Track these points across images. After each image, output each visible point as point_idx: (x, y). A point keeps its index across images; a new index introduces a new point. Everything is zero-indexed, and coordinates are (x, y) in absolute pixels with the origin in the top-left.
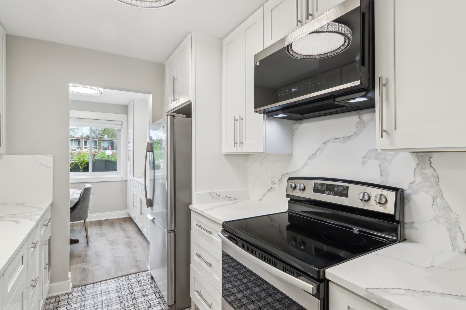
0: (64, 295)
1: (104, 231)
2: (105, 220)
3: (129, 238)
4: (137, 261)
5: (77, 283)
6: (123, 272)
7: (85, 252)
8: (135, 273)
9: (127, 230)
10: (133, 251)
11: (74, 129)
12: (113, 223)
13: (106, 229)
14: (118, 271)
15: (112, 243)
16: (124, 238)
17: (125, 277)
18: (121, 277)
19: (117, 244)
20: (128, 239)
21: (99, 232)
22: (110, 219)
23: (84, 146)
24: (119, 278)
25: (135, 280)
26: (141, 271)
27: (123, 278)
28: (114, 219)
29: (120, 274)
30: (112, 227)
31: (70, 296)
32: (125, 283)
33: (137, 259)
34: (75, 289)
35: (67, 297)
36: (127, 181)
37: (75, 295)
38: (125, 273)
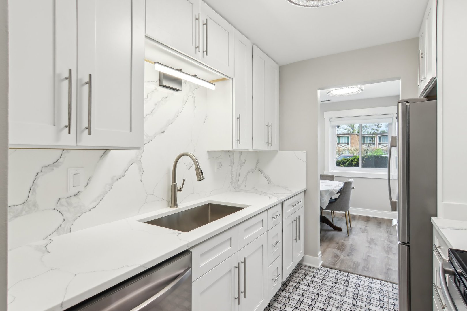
0: (314, 268)
1: (368, 228)
2: (374, 218)
3: (391, 243)
4: (389, 269)
5: (327, 264)
6: (369, 273)
7: (343, 241)
8: (382, 280)
9: (393, 234)
10: (390, 256)
11: (370, 126)
12: (380, 222)
13: (371, 228)
14: (365, 269)
15: (371, 241)
16: (386, 241)
17: (369, 278)
18: (366, 276)
19: (375, 244)
20: (389, 244)
21: (363, 227)
22: (379, 218)
23: (378, 142)
24: (362, 277)
25: (378, 287)
26: (389, 280)
27: (366, 278)
28: (383, 219)
29: (365, 274)
30: (378, 227)
31: (318, 271)
32: (366, 284)
33: (391, 267)
34: (323, 268)
35: (315, 271)
37: (321, 272)
38: (370, 275)
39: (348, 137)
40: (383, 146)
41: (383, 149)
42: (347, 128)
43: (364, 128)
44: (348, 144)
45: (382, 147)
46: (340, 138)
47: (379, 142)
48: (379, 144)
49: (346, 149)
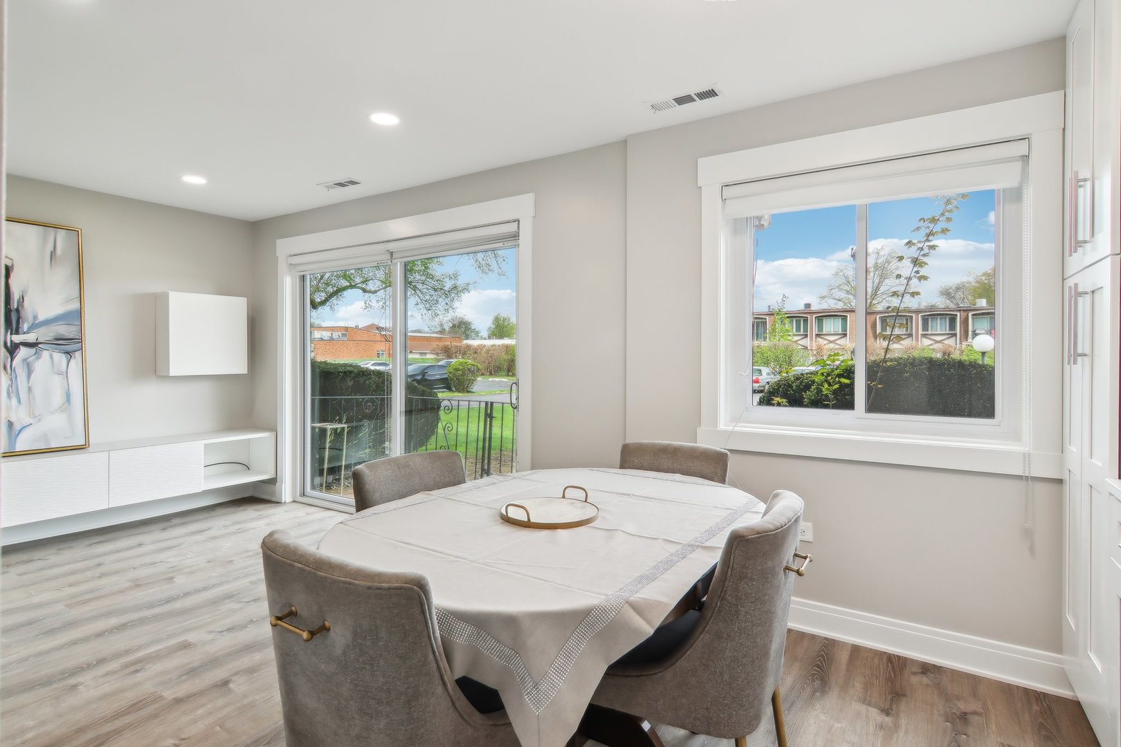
23: (920, 332)
36: (1060, 481)
39: (844, 318)
40: (933, 342)
41: (933, 349)
42: (841, 297)
43: (884, 297)
44: (845, 335)
45: (932, 344)
46: (824, 320)
47: (923, 331)
48: (924, 336)
49: (839, 347)
